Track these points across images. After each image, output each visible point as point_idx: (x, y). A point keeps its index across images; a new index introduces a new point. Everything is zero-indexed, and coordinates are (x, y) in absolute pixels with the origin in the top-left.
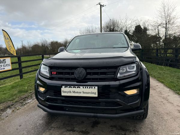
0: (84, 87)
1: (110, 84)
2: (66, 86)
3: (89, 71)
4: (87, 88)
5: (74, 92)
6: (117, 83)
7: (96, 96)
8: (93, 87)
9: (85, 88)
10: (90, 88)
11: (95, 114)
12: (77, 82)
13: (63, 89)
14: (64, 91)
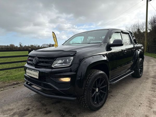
0: (34, 71)
5: (30, 73)
10: (36, 72)
14: (27, 72)
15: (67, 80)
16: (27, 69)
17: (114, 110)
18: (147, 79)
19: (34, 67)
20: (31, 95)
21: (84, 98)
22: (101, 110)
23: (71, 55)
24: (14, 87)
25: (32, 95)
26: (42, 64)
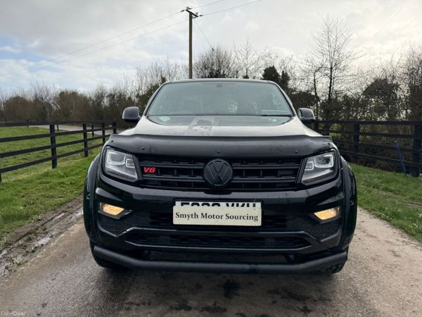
0: (230, 204)
1: (288, 197)
2: (185, 201)
3: (238, 166)
4: (238, 205)
5: (204, 216)
6: (301, 194)
7: (259, 223)
8: (251, 204)
9: (233, 205)
11: (253, 266)
12: (206, 192)
13: (178, 208)
14: (181, 213)
16: (178, 203)
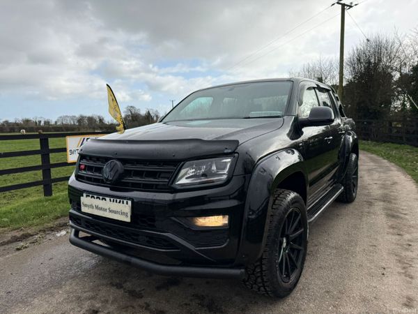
0: (112, 199)
1: (154, 198)
4: (116, 201)
5: (97, 207)
6: (167, 197)
7: (128, 220)
8: (125, 201)
9: (113, 201)
10: (120, 202)
12: (111, 189)
13: (84, 199)
14: (85, 203)
15: (217, 221)
16: (85, 195)
17: (328, 292)
18: (370, 204)
19: (109, 189)
20: (83, 267)
21: (261, 268)
22: (296, 293)
23: (226, 151)
24: (18, 249)
25: (87, 266)
26: (137, 179)
